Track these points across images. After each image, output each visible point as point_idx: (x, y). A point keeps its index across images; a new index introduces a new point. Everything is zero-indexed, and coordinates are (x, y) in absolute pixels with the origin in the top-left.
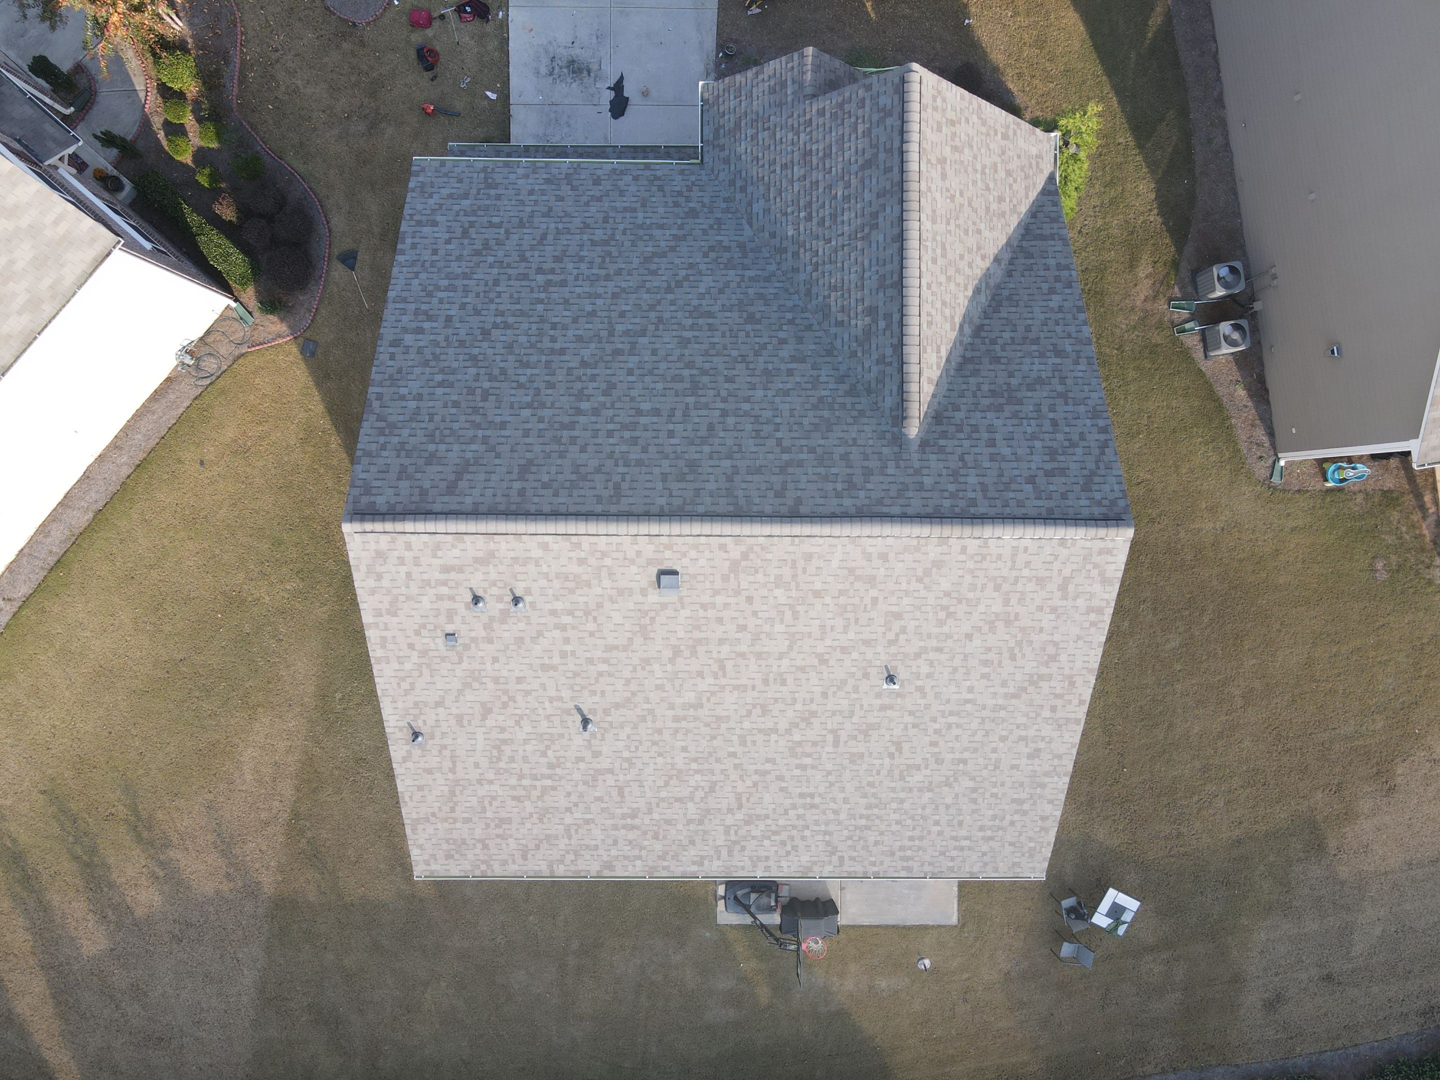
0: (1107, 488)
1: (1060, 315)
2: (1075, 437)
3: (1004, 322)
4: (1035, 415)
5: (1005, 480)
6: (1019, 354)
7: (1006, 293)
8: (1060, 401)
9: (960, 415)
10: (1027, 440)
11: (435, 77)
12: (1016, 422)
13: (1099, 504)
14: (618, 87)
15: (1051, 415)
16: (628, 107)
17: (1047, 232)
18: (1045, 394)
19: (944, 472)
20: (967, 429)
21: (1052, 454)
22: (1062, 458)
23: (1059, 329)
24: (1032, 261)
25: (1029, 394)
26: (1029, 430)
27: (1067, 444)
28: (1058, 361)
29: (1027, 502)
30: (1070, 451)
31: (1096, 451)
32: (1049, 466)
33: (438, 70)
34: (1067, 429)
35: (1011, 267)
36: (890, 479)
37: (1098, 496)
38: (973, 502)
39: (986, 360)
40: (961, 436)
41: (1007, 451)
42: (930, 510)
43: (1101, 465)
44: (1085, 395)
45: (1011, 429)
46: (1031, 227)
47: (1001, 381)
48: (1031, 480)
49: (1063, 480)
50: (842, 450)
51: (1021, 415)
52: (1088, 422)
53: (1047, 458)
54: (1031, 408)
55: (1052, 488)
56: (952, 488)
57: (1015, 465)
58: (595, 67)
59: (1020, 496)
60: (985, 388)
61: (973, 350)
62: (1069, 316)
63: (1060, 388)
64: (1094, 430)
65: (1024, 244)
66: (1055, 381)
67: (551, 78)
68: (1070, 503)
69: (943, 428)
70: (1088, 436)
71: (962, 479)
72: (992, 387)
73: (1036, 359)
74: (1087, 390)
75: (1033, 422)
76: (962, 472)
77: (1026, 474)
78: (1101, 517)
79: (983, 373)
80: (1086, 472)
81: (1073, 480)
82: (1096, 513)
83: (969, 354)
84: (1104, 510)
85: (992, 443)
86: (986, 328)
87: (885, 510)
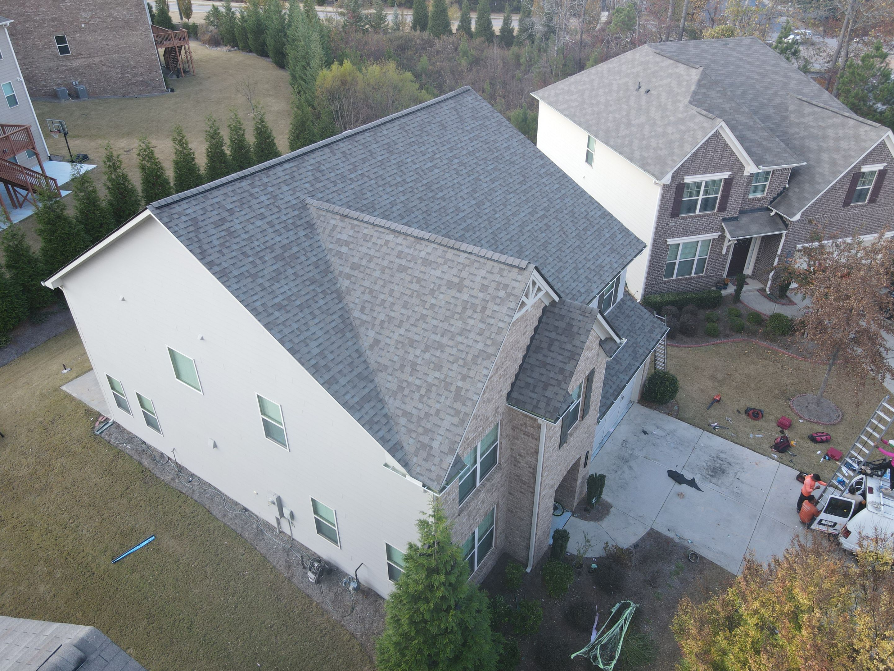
0: (182, 226)
1: (302, 338)
2: (225, 251)
3: (331, 312)
4: (261, 254)
5: (246, 206)
6: (303, 293)
7: (349, 335)
8: (253, 271)
9: (302, 233)
10: (253, 236)
11: (739, 413)
12: (268, 244)
13: (179, 213)
14: (692, 483)
15: (251, 259)
16: (674, 482)
17: (367, 407)
18: (265, 272)
19: (281, 196)
20: (291, 227)
21: (231, 233)
22: (223, 234)
23: (295, 326)
24: (355, 373)
25: (275, 267)
26: (257, 243)
27: (228, 244)
28: (276, 300)
29: (223, 197)
30: (222, 240)
31: (205, 247)
32: (228, 225)
33: (744, 416)
34: (234, 254)
35: (362, 359)
36: (303, 181)
37: (184, 218)
38: (252, 185)
39: (318, 277)
40: (290, 221)
41: (259, 223)
42: (271, 173)
43: (196, 239)
44: (241, 284)
45: (267, 238)
46: (379, 406)
47: (298, 267)
48: (231, 212)
49: (212, 220)
50: (340, 186)
51: (268, 251)
52: (225, 265)
53: (232, 229)
54: (266, 258)
55: (215, 212)
56: (270, 189)
57: (247, 217)
58: (714, 480)
59: (230, 200)
60: (303, 258)
61: (330, 280)
62: (296, 340)
63: (260, 281)
64: (217, 262)
65: (371, 386)
66: (267, 284)
67: (715, 456)
68: (198, 207)
69: (303, 221)
70: (218, 255)
71: (269, 196)
72: (299, 261)
73: (290, 294)
74: (242, 288)
75: (258, 249)
76: (272, 201)
77: (237, 214)
78: (173, 206)
79: (311, 268)
80: (202, 230)
81: (208, 221)
82: (177, 208)
83: (330, 276)
84: (173, 211)
85: (271, 224)
86: (336, 301)
87: (292, 164)
